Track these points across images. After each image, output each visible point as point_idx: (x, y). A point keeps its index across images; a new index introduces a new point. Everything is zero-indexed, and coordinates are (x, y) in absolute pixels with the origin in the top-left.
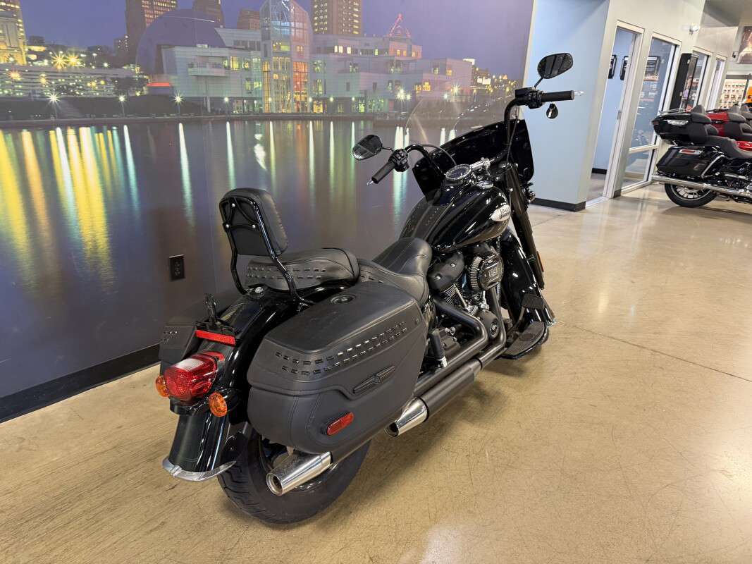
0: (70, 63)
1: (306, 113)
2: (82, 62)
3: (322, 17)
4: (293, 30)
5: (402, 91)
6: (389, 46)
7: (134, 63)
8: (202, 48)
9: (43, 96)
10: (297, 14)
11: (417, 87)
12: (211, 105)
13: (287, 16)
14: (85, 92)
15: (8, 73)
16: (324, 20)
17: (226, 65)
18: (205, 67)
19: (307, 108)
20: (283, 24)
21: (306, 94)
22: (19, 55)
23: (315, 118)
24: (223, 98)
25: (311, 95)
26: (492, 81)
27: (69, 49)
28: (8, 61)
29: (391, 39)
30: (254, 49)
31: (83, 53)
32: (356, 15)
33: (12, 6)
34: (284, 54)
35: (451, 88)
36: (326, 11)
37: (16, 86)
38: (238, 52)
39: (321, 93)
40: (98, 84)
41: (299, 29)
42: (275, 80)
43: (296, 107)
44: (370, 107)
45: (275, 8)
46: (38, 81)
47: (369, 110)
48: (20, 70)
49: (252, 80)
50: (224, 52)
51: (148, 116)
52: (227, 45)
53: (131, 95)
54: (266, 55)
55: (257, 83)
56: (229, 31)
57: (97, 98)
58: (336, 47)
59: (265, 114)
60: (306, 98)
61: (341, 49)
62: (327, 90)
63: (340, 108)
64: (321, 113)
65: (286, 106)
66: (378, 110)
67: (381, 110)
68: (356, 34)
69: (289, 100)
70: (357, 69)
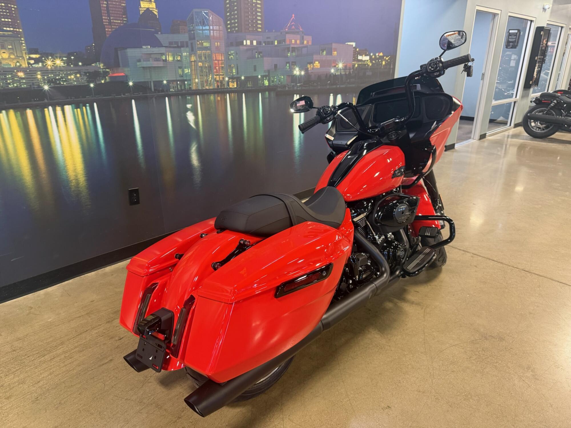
0: (56, 64)
1: (223, 89)
2: (64, 63)
3: (233, 21)
4: (212, 32)
5: (297, 69)
6: (286, 37)
7: (99, 61)
8: (147, 48)
9: (39, 86)
10: (214, 20)
11: (309, 66)
12: (154, 86)
13: (207, 22)
14: (67, 83)
15: (16, 73)
16: (235, 23)
17: (164, 58)
18: (149, 61)
19: (224, 84)
20: (204, 28)
21: (223, 75)
22: (23, 61)
23: (231, 91)
24: (162, 81)
25: (227, 76)
26: (371, 57)
27: (55, 55)
28: (16, 65)
29: (287, 33)
30: (182, 47)
31: (65, 57)
32: (259, 18)
33: (18, 30)
34: (206, 48)
35: (337, 64)
36: (236, 16)
37: (22, 81)
38: (172, 49)
39: (235, 74)
40: (76, 77)
41: (216, 30)
42: (200, 67)
43: (216, 85)
44: (273, 81)
45: (198, 17)
46: (35, 77)
47: (272, 84)
48: (24, 70)
49: (183, 68)
50: (162, 50)
51: (110, 96)
52: (164, 45)
53: (98, 82)
54: (192, 50)
55: (187, 69)
56: (165, 36)
57: (75, 86)
58: (245, 42)
59: (193, 90)
60: (223, 78)
61: (249, 42)
62: (239, 71)
63: (249, 83)
64: (235, 88)
65: (208, 84)
66: (279, 83)
67: (281, 83)
68: (260, 31)
69: (211, 80)
70: (261, 56)
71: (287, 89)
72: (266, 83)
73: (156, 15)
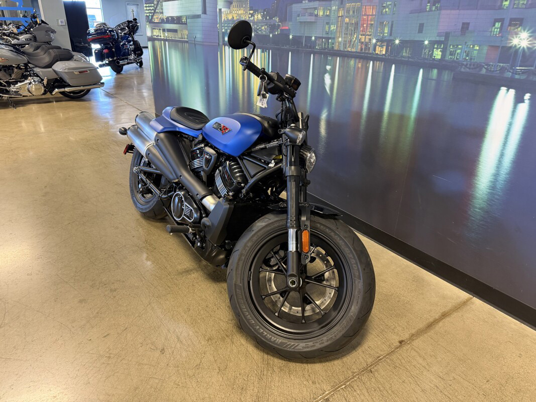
0: (258, 18)
2: (262, 17)
5: (524, 35)
7: (277, 16)
8: (305, 3)
12: (305, 41)
14: (261, 32)
17: (316, 13)
18: (305, 16)
19: (369, 48)
21: (370, 35)
22: (247, 15)
23: (375, 59)
24: (311, 37)
25: (375, 37)
27: (259, 11)
28: (245, 18)
31: (262, 13)
38: (324, 2)
39: (386, 35)
40: (265, 28)
42: (346, 23)
43: (359, 47)
44: (452, 54)
49: (330, 23)
50: (316, 4)
51: (278, 46)
53: (274, 34)
54: (342, 3)
55: (333, 26)
59: (335, 50)
60: (370, 40)
62: (393, 32)
63: (406, 51)
64: (383, 54)
65: (351, 46)
66: (465, 59)
67: (471, 59)
69: (355, 40)
70: (437, 7)
71: (484, 71)
72: (438, 54)
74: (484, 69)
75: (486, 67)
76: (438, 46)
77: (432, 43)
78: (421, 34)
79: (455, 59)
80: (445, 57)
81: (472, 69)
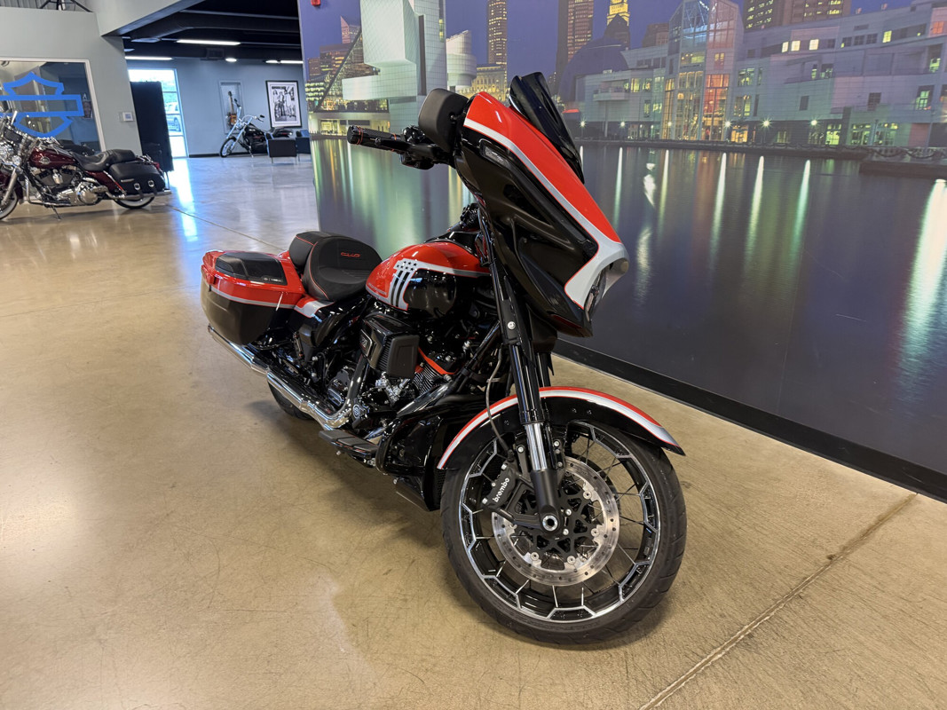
1: (717, 142)
3: (762, 5)
4: (712, 34)
6: (930, 16)
8: (608, 73)
10: (719, 11)
12: (608, 129)
13: (705, 17)
16: (765, 9)
17: (627, 88)
18: (607, 92)
19: (720, 134)
20: (697, 30)
21: (721, 116)
23: (731, 150)
24: (619, 123)
25: (729, 118)
30: (656, 68)
34: (697, 67)
38: (640, 72)
39: (748, 114)
41: (721, 30)
42: (679, 101)
43: (703, 134)
44: (856, 137)
45: (690, 12)
47: (850, 142)
49: (653, 101)
50: (626, 74)
52: (630, 67)
54: (671, 72)
55: (658, 105)
56: (634, 52)
58: (785, 45)
59: (661, 140)
60: (721, 122)
61: (796, 46)
62: (759, 110)
63: (781, 137)
64: (744, 143)
66: (877, 144)
67: (887, 143)
68: (835, 15)
69: (696, 124)
70: (828, 73)
71: (908, 159)
72: (833, 138)
73: (626, 22)
74: (907, 155)
75: (911, 152)
76: (833, 127)
77: (824, 125)
78: (805, 111)
79: (862, 144)
80: (845, 142)
81: (890, 156)
